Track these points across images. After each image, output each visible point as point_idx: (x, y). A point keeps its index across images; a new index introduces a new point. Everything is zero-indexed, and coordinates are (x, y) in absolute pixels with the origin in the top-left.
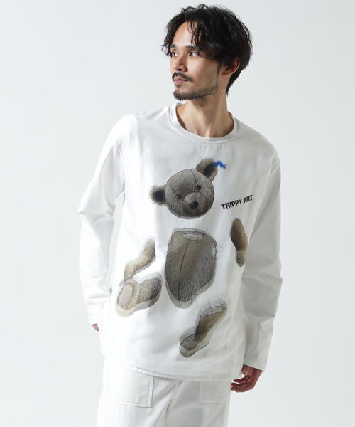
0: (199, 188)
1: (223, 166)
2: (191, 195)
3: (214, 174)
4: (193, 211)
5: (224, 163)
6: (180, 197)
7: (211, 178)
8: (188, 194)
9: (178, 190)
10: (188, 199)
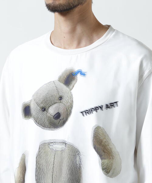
0: (61, 98)
1: (83, 74)
2: (54, 106)
3: (73, 82)
4: (57, 121)
5: (83, 71)
6: (44, 109)
7: (71, 87)
8: (51, 106)
9: (41, 103)
10: (52, 111)
